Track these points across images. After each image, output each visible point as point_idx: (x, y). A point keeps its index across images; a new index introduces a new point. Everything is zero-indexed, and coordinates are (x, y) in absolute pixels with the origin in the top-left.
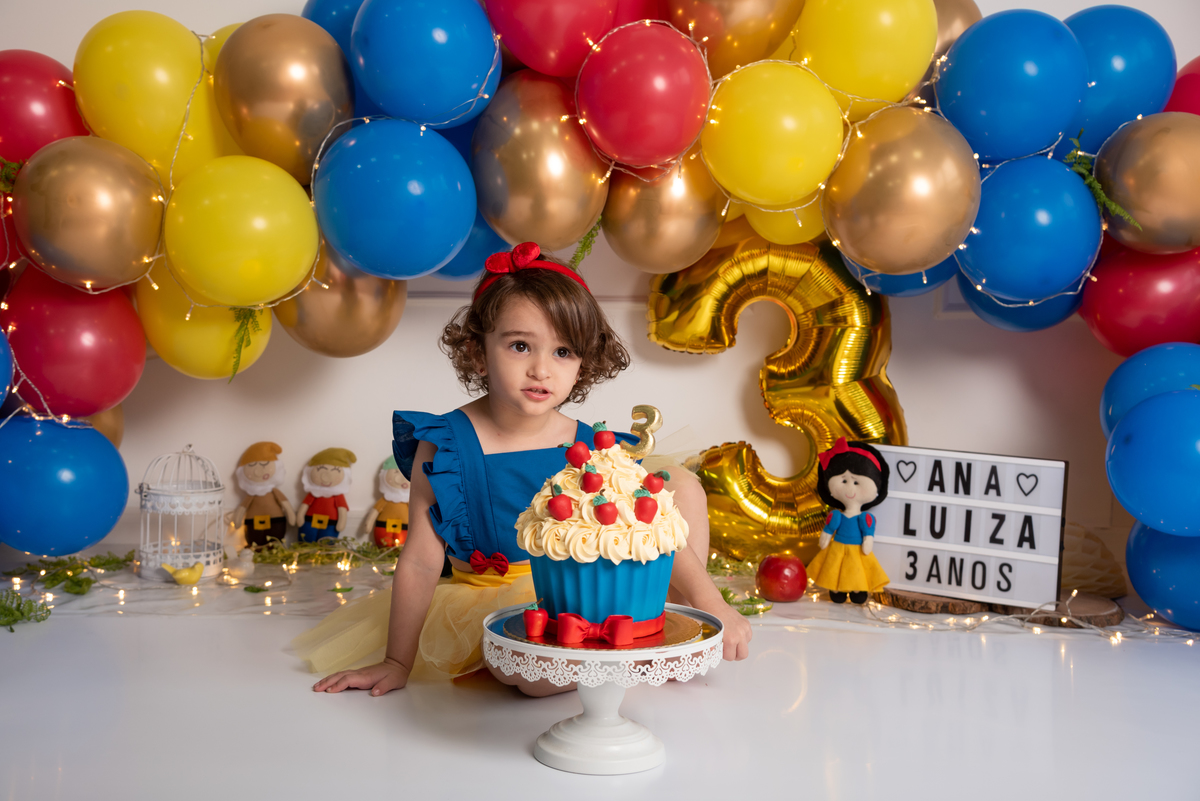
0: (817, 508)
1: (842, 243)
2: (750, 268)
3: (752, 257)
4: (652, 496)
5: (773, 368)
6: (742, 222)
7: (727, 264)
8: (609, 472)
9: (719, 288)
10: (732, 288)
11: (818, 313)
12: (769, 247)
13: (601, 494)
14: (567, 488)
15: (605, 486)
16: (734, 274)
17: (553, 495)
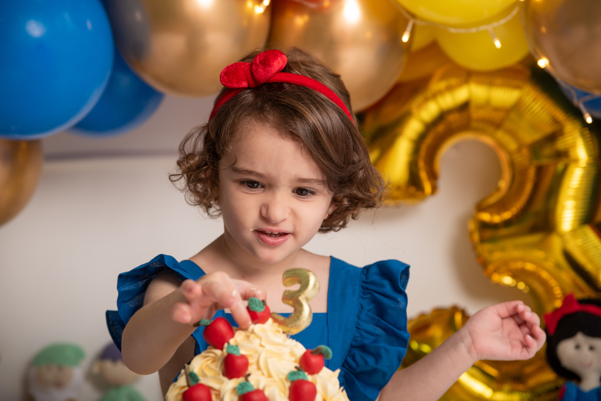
0: (549, 382)
1: (551, 63)
2: (449, 101)
3: (450, 89)
4: (310, 378)
5: (486, 217)
6: (433, 49)
7: (419, 99)
8: (256, 352)
9: (413, 128)
10: (430, 127)
11: (535, 148)
12: (468, 75)
13: (247, 380)
14: (205, 375)
15: (252, 369)
16: (429, 111)
17: (188, 385)
